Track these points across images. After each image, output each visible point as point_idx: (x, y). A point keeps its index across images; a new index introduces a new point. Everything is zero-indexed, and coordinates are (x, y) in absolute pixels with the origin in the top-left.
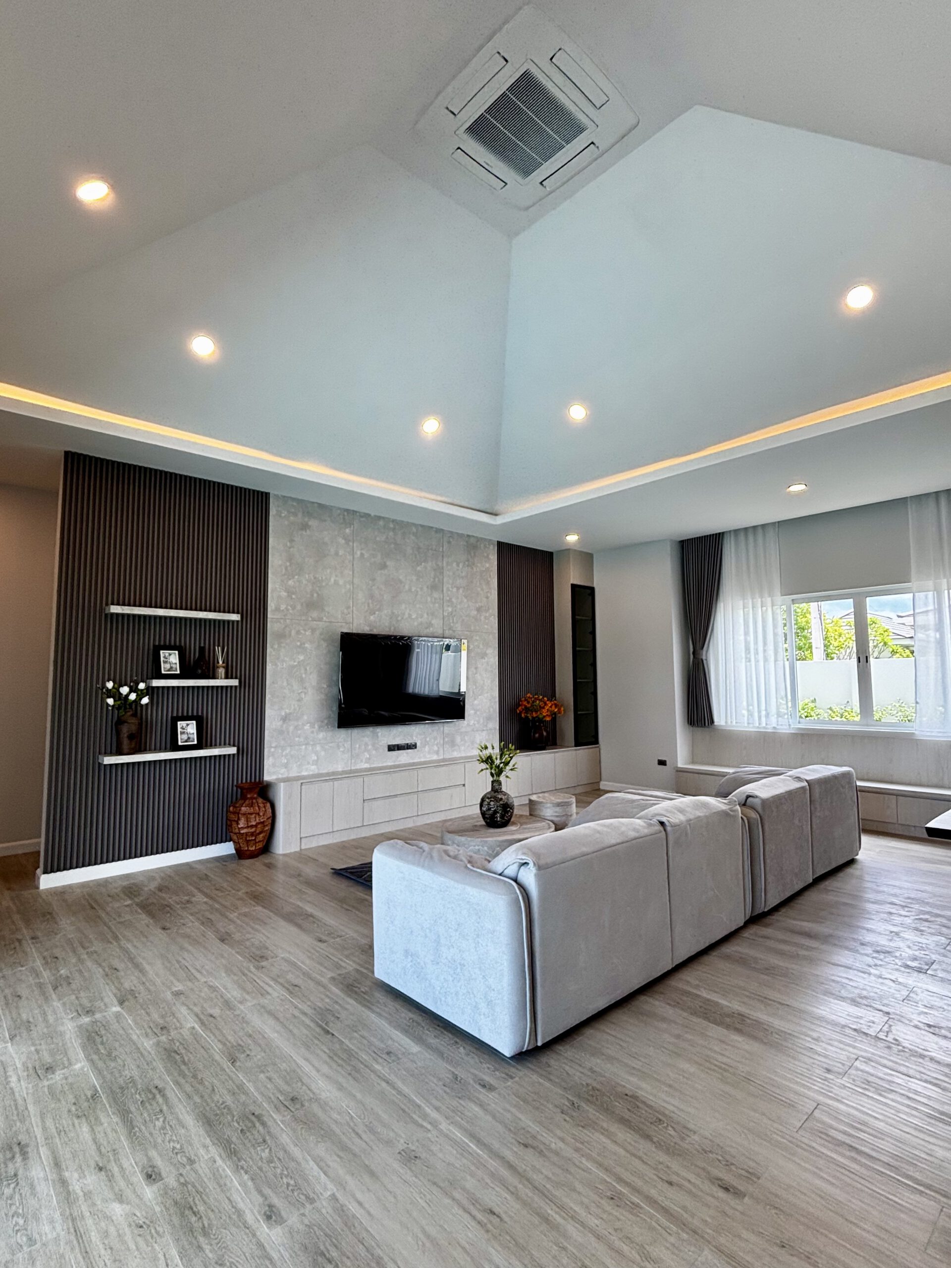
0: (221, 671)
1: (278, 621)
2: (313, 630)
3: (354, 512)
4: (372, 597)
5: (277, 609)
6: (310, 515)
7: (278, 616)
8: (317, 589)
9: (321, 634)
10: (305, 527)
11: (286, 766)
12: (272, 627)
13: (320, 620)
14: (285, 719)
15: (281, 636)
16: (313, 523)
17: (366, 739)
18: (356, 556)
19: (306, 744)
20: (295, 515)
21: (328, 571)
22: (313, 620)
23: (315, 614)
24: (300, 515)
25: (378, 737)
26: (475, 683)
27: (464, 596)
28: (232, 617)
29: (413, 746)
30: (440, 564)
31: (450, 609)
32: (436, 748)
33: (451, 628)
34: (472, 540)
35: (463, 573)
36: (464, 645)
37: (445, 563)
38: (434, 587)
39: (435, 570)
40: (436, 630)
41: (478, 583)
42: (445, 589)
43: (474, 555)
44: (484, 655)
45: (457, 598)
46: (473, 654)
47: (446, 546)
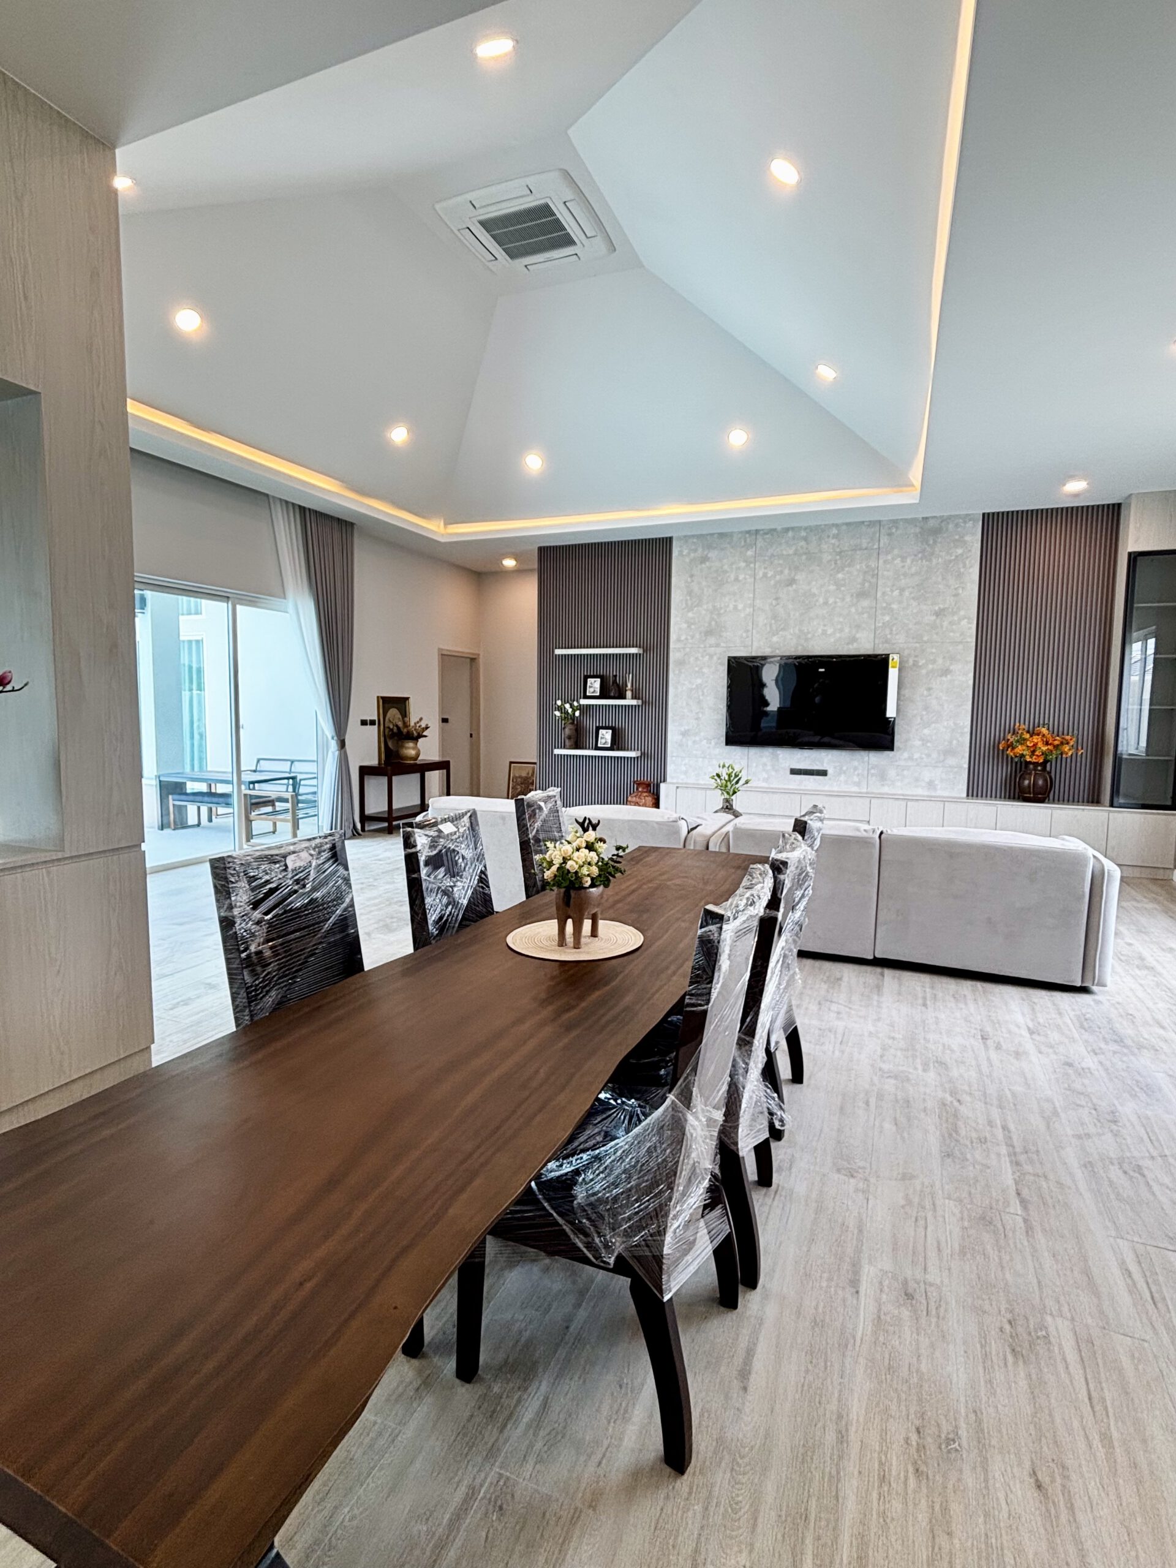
0: (629, 694)
1: (679, 650)
2: (711, 656)
3: (757, 531)
4: (775, 617)
5: (679, 640)
6: (710, 547)
7: (679, 645)
8: (715, 617)
9: (719, 659)
10: (704, 559)
11: (686, 773)
12: (673, 656)
13: (717, 645)
14: (684, 734)
15: (681, 663)
16: (712, 554)
17: (764, 760)
18: (757, 577)
19: (704, 758)
20: (695, 551)
21: (727, 599)
22: (711, 646)
23: (712, 640)
24: (700, 550)
25: (778, 760)
26: (926, 708)
27: (913, 598)
28: (633, 650)
29: (823, 773)
30: (873, 564)
31: (887, 618)
32: (856, 779)
33: (887, 641)
34: (932, 523)
35: (913, 570)
36: (894, 660)
37: (881, 561)
38: (862, 594)
39: (865, 573)
40: (863, 645)
41: (940, 579)
42: (879, 594)
43: (935, 542)
44: (946, 672)
45: (900, 602)
46: (924, 672)
47: (884, 540)
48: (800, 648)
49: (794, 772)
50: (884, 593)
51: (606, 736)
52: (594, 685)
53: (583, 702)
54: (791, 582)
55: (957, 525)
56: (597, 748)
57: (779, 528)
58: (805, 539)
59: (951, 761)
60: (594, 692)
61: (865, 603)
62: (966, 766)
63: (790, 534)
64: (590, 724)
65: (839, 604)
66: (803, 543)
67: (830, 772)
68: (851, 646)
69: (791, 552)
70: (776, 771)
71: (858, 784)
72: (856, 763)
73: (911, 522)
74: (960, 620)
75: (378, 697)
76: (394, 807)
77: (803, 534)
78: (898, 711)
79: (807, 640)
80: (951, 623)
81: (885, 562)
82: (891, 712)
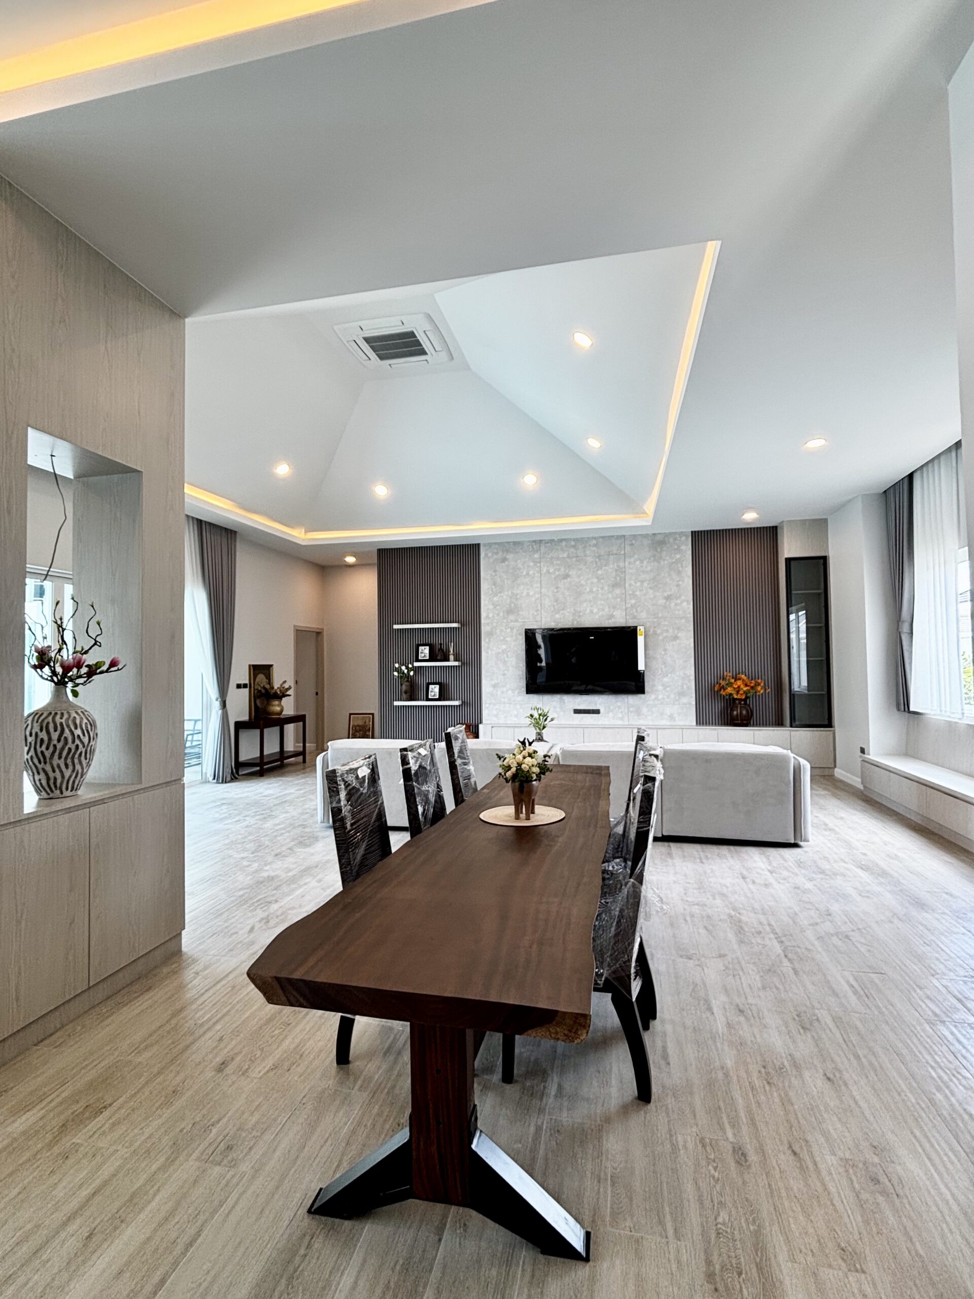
0: (452, 657)
1: (488, 624)
2: (512, 629)
3: (541, 541)
4: (557, 600)
5: (487, 617)
6: (508, 551)
7: (487, 621)
8: (514, 601)
9: (518, 630)
10: (504, 560)
11: (496, 716)
12: (484, 629)
13: (516, 621)
14: (494, 686)
15: (490, 634)
16: (510, 556)
17: (554, 703)
18: (543, 573)
19: (510, 703)
20: (497, 553)
21: (521, 588)
22: (512, 621)
23: (512, 617)
24: (501, 553)
25: (564, 703)
26: (664, 663)
27: (650, 588)
28: (455, 625)
29: (597, 712)
30: (622, 565)
31: (633, 601)
32: (620, 715)
33: (634, 617)
34: (659, 538)
35: (649, 568)
36: (641, 630)
37: (626, 563)
38: (615, 585)
39: (616, 570)
40: (619, 619)
41: (667, 575)
42: (627, 585)
43: (662, 550)
44: (676, 638)
45: (641, 591)
46: (661, 638)
47: (628, 548)
48: (575, 622)
49: (577, 711)
50: (630, 585)
51: (435, 690)
52: (425, 651)
53: (416, 664)
54: (567, 576)
55: (675, 539)
56: (428, 699)
57: (556, 539)
58: (574, 547)
59: (685, 700)
60: (425, 656)
61: (618, 591)
62: (694, 703)
63: (564, 543)
64: (421, 681)
65: (600, 591)
66: (572, 550)
67: (602, 711)
68: (610, 621)
69: (565, 555)
70: (564, 711)
71: (622, 719)
72: (619, 704)
73: (645, 536)
74: (682, 603)
75: (250, 666)
76: (266, 753)
77: (573, 543)
78: (646, 665)
79: (579, 616)
80: (676, 604)
81: (630, 563)
82: (641, 667)
